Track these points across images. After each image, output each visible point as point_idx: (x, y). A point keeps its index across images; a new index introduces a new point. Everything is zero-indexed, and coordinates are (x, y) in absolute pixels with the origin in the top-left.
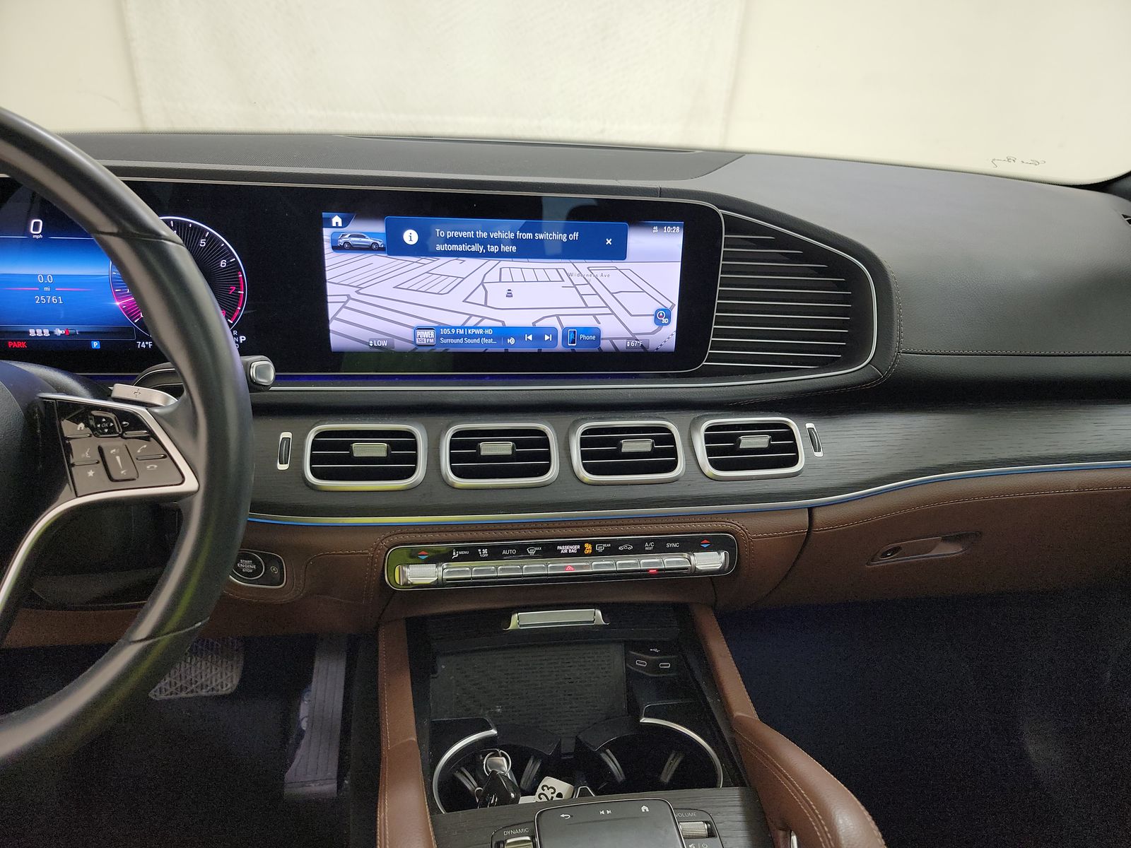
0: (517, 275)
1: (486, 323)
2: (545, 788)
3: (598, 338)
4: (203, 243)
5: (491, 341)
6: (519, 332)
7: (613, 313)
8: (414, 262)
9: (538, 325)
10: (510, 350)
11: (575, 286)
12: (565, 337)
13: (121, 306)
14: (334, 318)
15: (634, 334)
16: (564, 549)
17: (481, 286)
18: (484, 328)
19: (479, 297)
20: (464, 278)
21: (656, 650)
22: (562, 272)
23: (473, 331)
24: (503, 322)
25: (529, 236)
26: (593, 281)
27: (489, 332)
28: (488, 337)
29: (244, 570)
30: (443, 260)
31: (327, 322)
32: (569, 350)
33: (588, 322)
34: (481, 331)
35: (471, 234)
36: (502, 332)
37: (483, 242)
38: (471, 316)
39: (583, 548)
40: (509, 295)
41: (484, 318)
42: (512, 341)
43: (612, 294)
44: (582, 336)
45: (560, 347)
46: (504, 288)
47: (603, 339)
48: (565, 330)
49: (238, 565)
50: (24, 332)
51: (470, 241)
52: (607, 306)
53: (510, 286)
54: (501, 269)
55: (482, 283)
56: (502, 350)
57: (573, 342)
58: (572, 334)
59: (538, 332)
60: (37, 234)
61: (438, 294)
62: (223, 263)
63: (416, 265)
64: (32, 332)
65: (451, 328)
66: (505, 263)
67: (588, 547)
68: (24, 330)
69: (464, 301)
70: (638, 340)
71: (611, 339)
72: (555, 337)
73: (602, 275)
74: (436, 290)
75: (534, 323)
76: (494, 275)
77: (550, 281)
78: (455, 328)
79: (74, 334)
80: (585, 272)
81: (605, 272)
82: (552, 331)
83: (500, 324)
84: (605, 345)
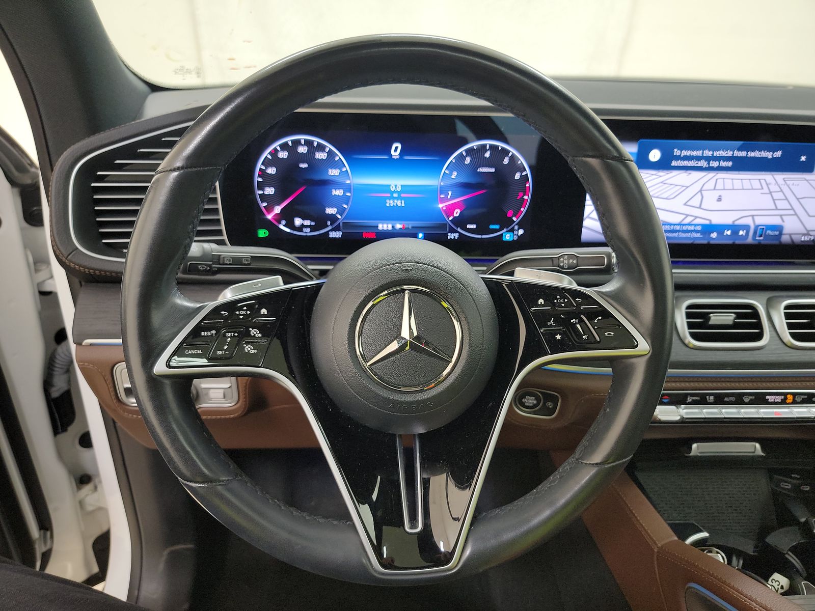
0: (728, 184)
1: (698, 221)
2: (773, 581)
3: (781, 234)
4: (506, 161)
5: (698, 235)
6: (720, 228)
7: (796, 214)
8: (653, 175)
9: (737, 223)
10: (712, 242)
11: (771, 193)
12: (755, 232)
13: (442, 207)
14: (588, 217)
15: (808, 231)
16: (771, 398)
17: (699, 193)
18: (695, 225)
19: (696, 201)
20: (687, 187)
21: (796, 476)
22: (763, 182)
23: (687, 227)
24: (710, 221)
25: (743, 154)
26: (785, 189)
27: (699, 228)
28: (697, 232)
29: (526, 404)
30: (675, 173)
31: (582, 220)
32: (756, 242)
33: (776, 221)
34: (692, 228)
35: (699, 153)
36: (708, 229)
37: (708, 159)
38: (687, 215)
39: (786, 398)
40: (719, 199)
41: (696, 217)
42: (714, 235)
43: (798, 199)
44: (769, 232)
45: (750, 240)
46: (716, 194)
47: (784, 234)
48: (757, 227)
49: (523, 400)
50: (374, 227)
51: (698, 158)
52: (793, 209)
53: (720, 193)
54: (717, 180)
55: (701, 191)
56: (705, 242)
57: (761, 236)
58: (761, 230)
59: (735, 228)
60: (395, 154)
61: (666, 199)
62: (517, 176)
63: (654, 177)
64: (380, 227)
65: (671, 224)
66: (722, 175)
67: (790, 397)
68: (376, 225)
69: (685, 204)
70: (811, 235)
71: (790, 235)
72: (747, 233)
73: (793, 184)
74: (665, 196)
75: (734, 222)
76: (710, 185)
77: (753, 189)
78: (674, 225)
79: (408, 228)
80: (780, 181)
81: (796, 183)
82: (746, 228)
83: (707, 222)
84: (785, 239)
